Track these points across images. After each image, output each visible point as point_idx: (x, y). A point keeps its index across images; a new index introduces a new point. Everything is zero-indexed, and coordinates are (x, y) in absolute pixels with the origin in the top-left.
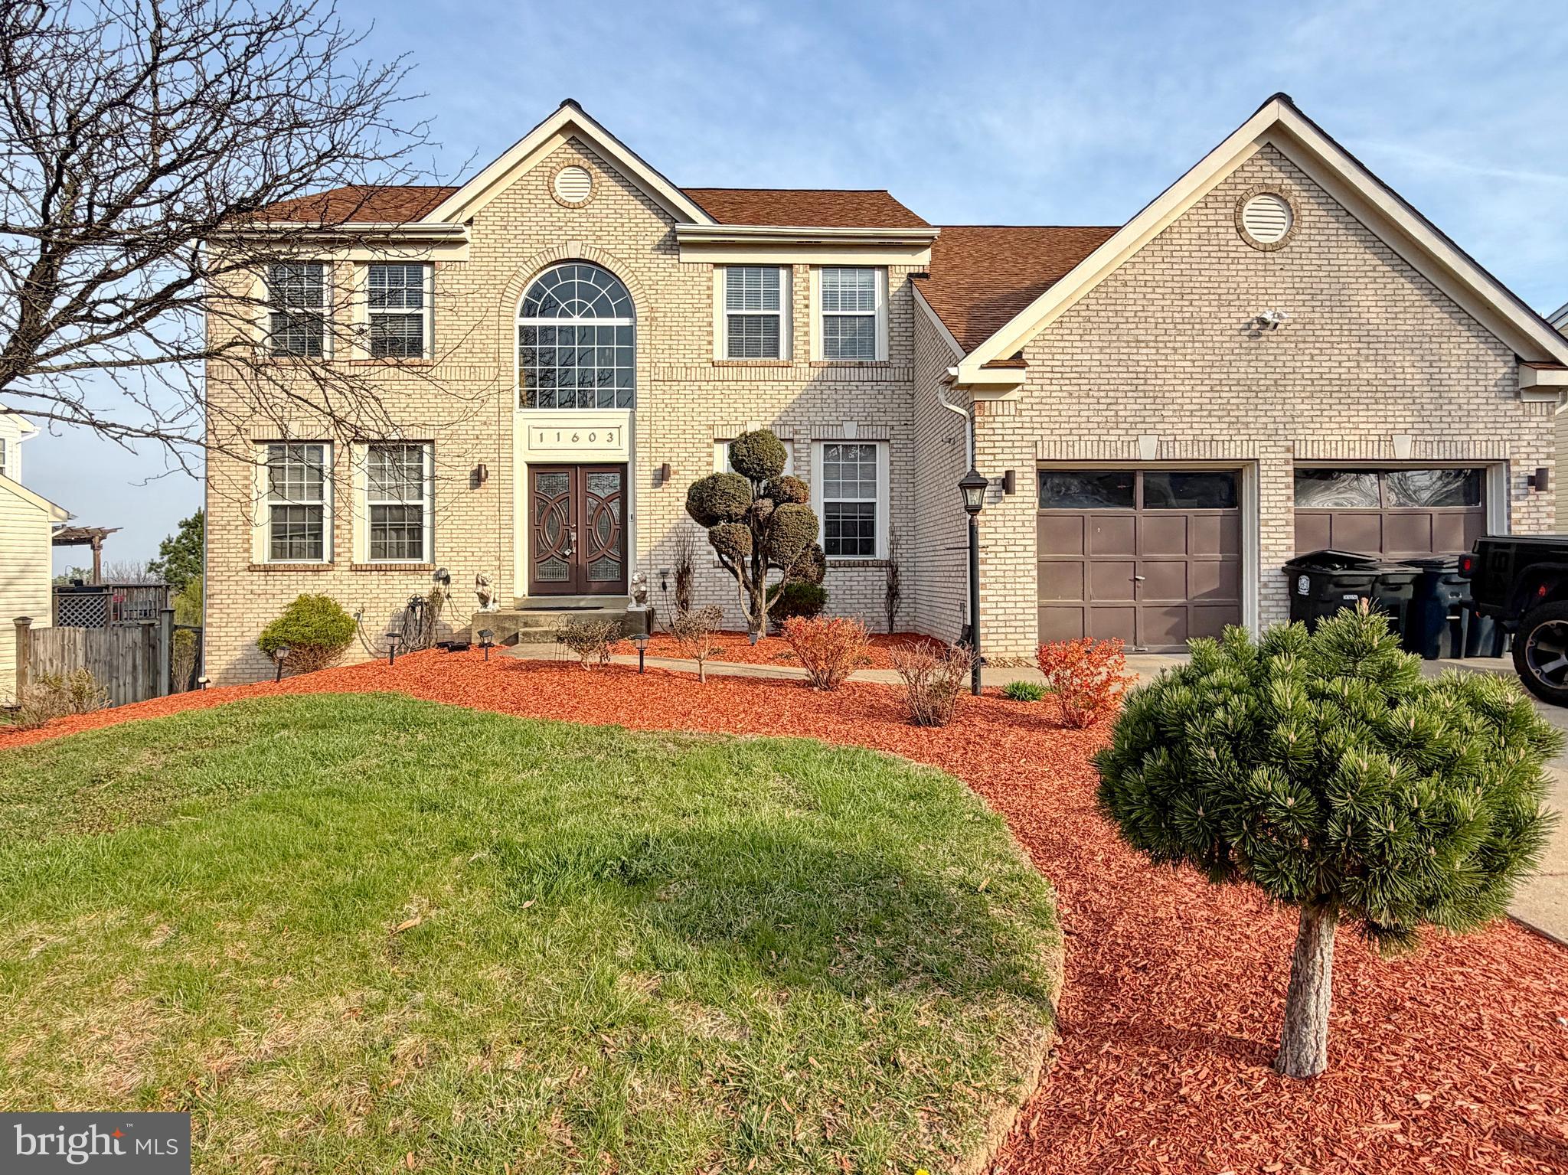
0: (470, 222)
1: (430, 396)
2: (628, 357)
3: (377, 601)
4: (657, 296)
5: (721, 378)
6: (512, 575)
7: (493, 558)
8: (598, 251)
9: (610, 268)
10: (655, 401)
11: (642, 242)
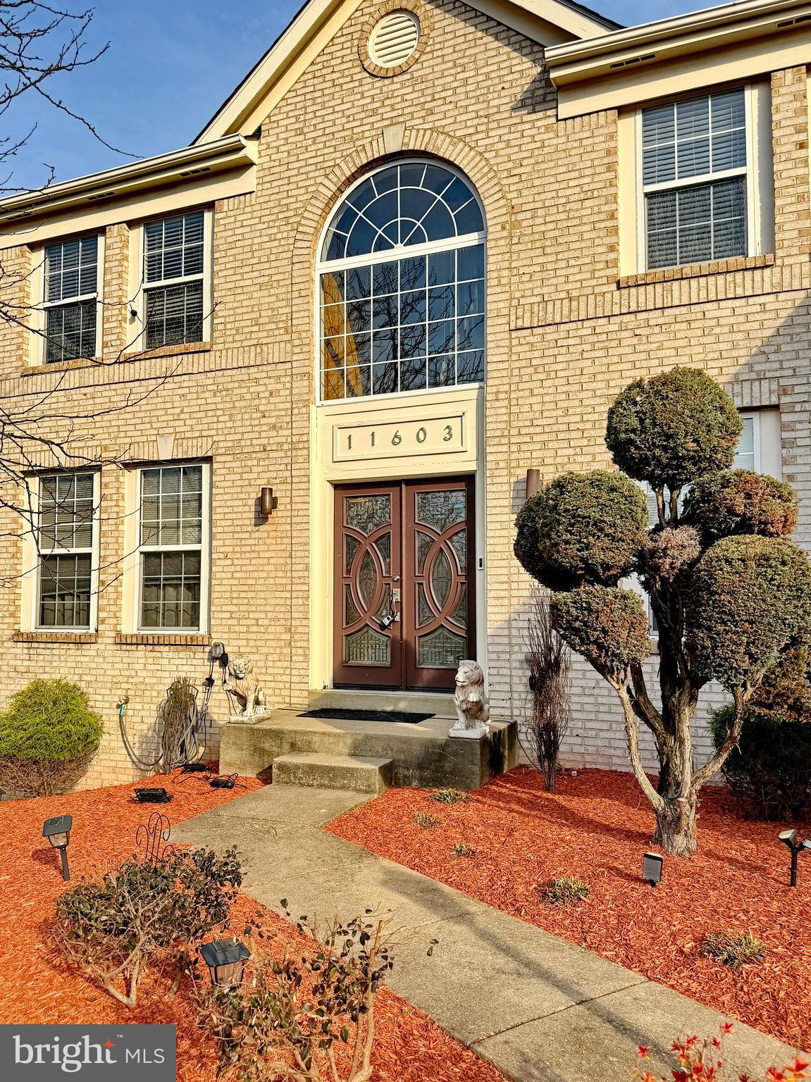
0: (257, 135)
1: (207, 395)
2: (475, 295)
3: (143, 687)
4: (520, 186)
5: (633, 308)
6: (306, 656)
7: (282, 629)
8: (428, 132)
9: (446, 156)
10: (517, 364)
11: (496, 102)
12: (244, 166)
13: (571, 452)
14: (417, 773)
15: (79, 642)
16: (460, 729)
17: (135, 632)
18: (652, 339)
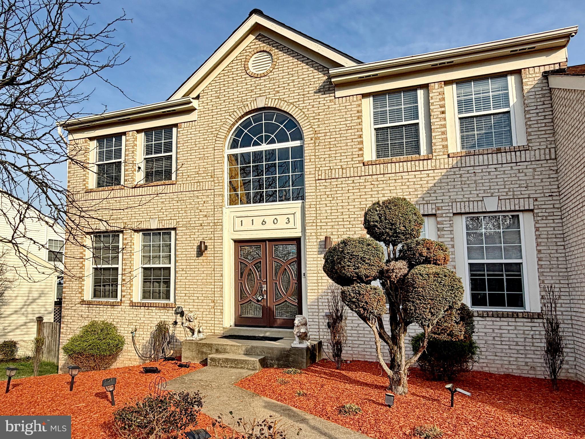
0: (198, 97)
2: (300, 166)
3: (143, 325)
4: (319, 123)
5: (371, 173)
6: (222, 313)
7: (210, 301)
8: (277, 100)
9: (285, 110)
10: (319, 194)
11: (308, 90)
12: (192, 110)
13: (345, 230)
14: (277, 362)
15: (113, 305)
16: (296, 344)
17: (139, 301)
18: (379, 186)
